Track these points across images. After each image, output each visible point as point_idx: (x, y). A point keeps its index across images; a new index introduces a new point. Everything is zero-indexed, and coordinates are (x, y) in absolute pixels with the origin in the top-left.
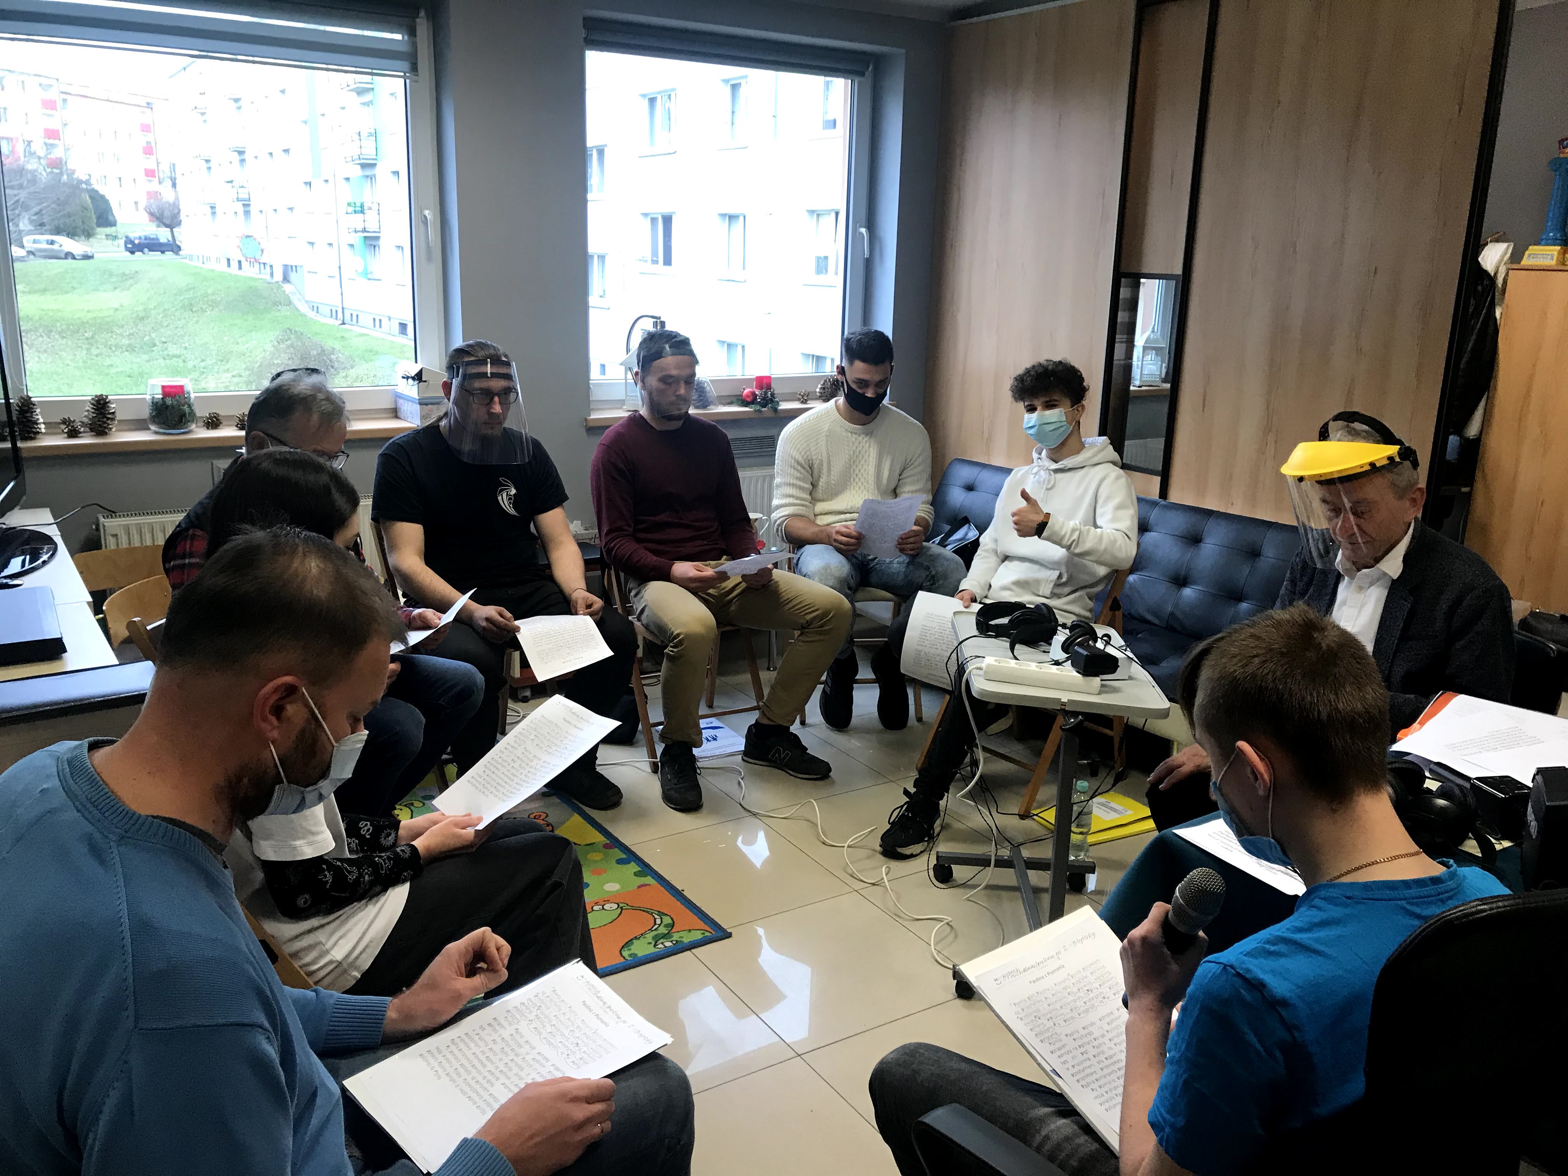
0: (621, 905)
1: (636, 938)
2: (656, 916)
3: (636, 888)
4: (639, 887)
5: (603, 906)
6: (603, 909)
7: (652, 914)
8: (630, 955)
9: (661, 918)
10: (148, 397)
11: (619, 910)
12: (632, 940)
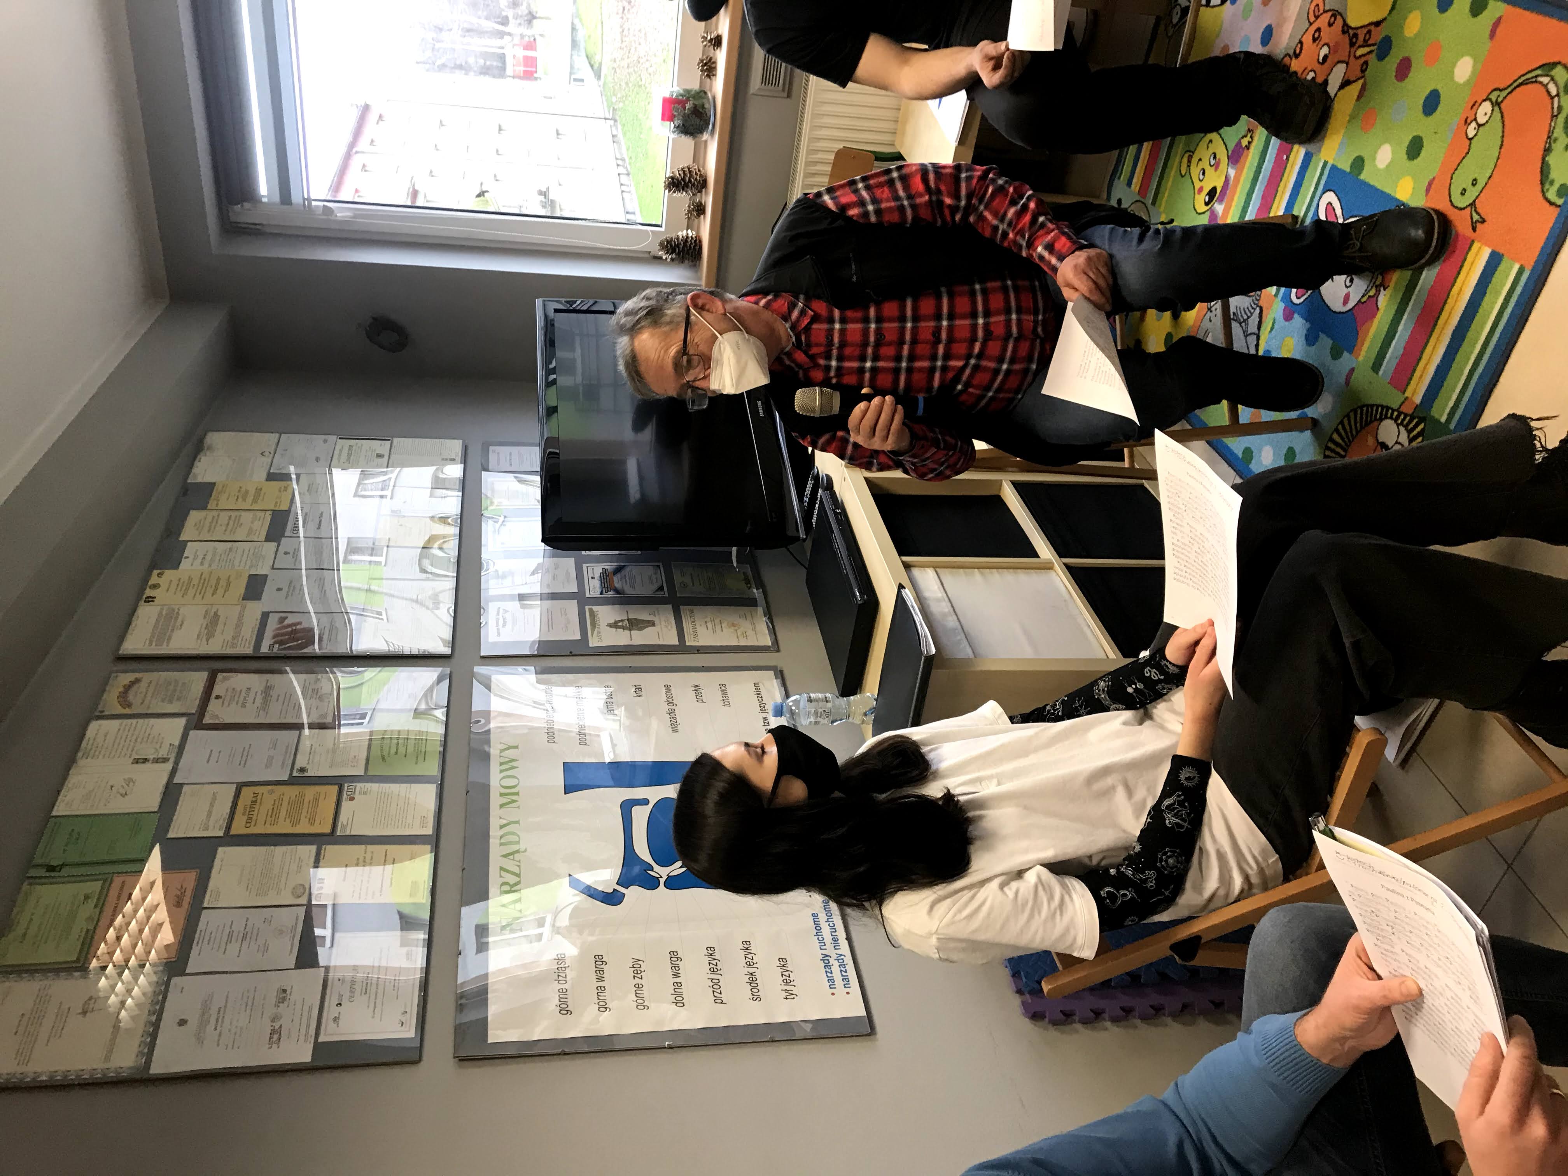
0: (1493, 97)
1: (1547, 151)
2: (1545, 80)
3: (1489, 44)
4: (1493, 34)
5: (1475, 119)
6: (1479, 126)
7: (1536, 82)
8: (1560, 194)
9: (1552, 79)
10: (673, 136)
11: (1497, 108)
12: (1543, 159)
